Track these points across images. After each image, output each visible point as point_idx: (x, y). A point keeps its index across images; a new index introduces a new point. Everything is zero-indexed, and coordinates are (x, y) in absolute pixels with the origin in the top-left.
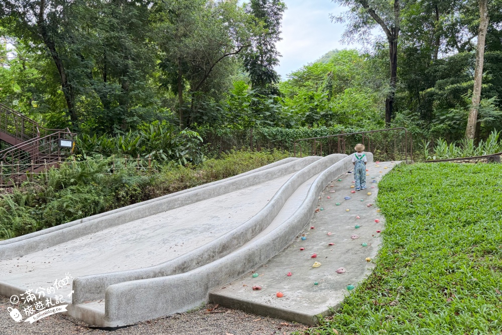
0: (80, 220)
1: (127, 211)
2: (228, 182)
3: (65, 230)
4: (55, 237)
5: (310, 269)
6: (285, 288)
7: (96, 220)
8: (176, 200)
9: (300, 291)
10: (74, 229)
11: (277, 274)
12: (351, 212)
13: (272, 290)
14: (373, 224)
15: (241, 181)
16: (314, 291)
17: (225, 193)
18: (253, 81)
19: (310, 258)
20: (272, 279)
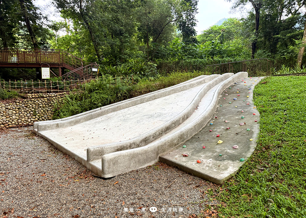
0: (100, 108)
1: (121, 104)
2: (170, 89)
3: (92, 113)
4: (88, 117)
5: (216, 145)
6: (202, 157)
7: (107, 109)
8: (144, 99)
9: (211, 159)
10: (97, 113)
11: (196, 146)
12: (238, 108)
13: (194, 157)
14: (252, 116)
15: (177, 88)
16: (219, 161)
17: (169, 95)
18: (183, 35)
19: (215, 137)
20: (194, 150)
